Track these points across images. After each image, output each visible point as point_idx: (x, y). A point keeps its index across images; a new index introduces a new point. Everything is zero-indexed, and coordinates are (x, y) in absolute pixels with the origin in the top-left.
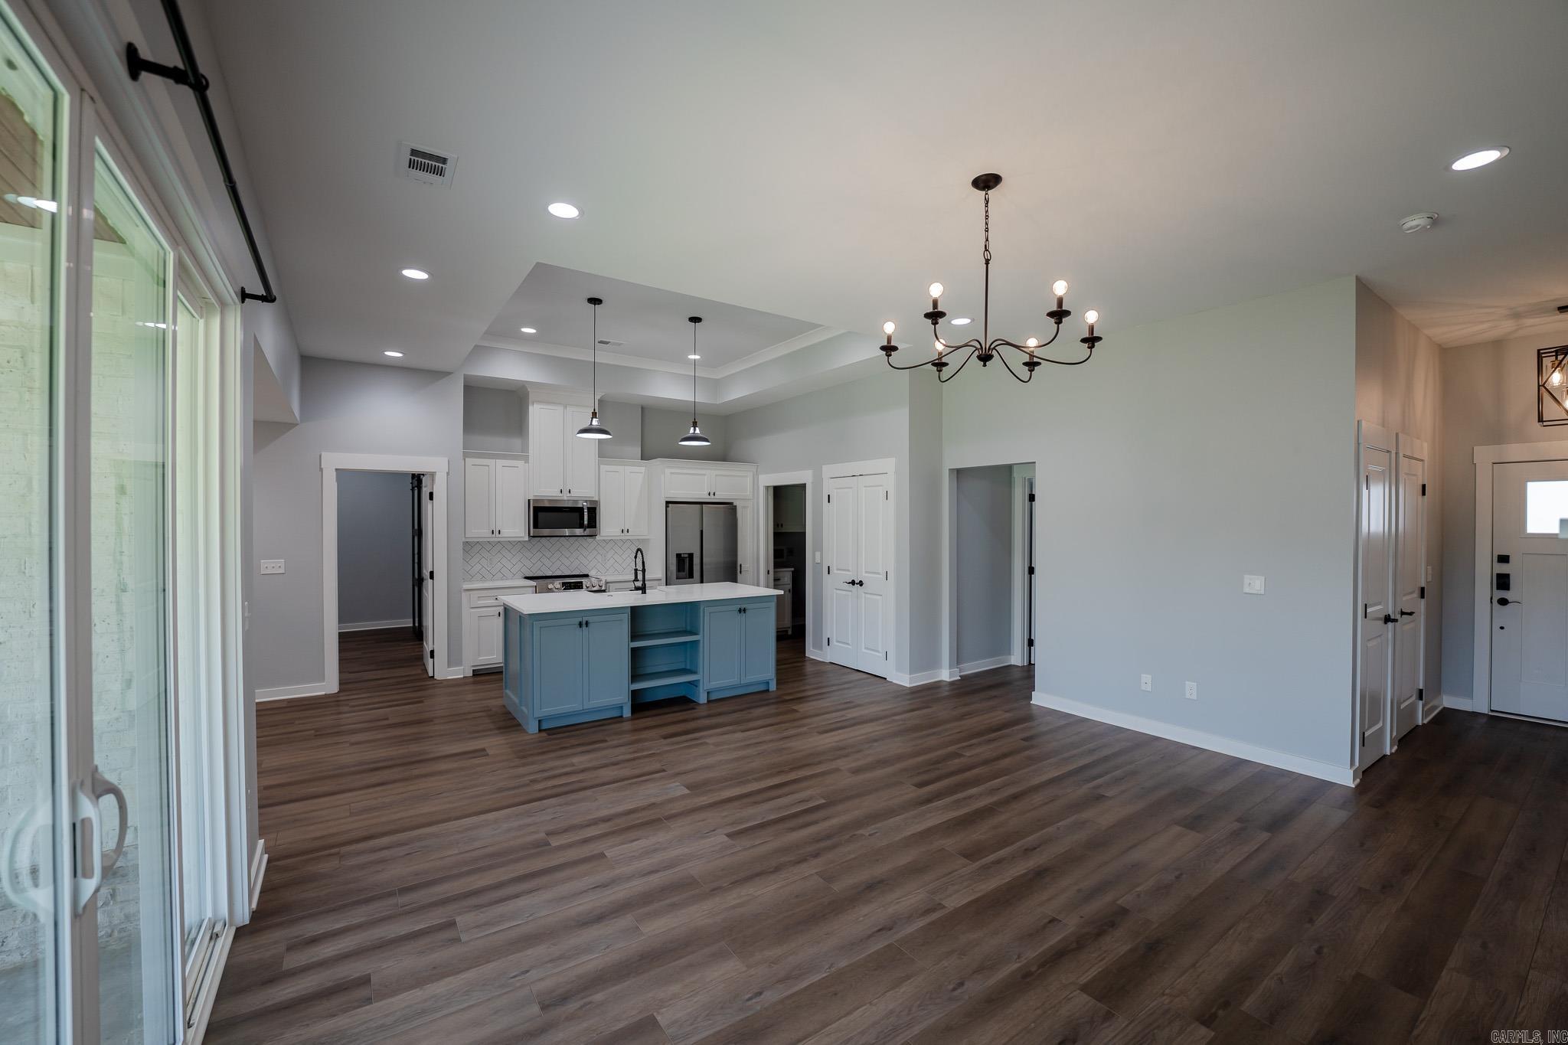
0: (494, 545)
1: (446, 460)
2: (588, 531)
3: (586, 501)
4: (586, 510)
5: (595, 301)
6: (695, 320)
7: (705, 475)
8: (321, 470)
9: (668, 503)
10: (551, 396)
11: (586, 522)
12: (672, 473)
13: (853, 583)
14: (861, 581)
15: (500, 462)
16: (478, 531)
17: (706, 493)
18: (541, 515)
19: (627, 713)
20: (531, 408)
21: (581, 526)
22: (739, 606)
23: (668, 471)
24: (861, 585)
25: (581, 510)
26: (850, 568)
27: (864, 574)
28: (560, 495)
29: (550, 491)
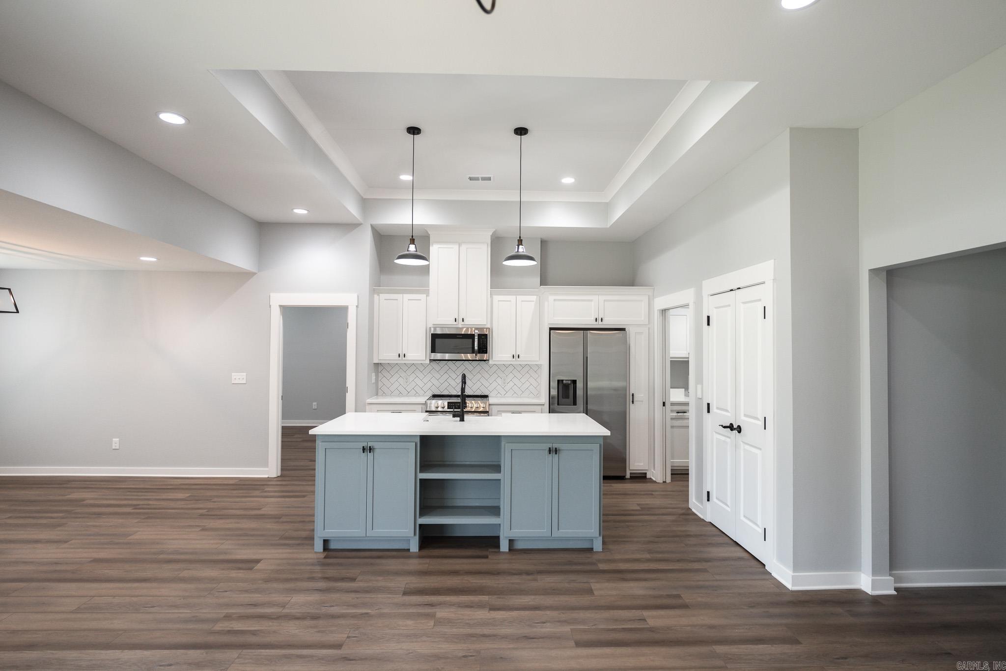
0: (402, 366)
1: (355, 296)
2: (479, 357)
3: (476, 329)
4: (476, 337)
5: (414, 131)
6: (521, 131)
7: (591, 301)
8: (270, 306)
9: (551, 329)
10: (448, 235)
11: (476, 348)
12: (555, 300)
13: (731, 427)
14: (739, 427)
15: (407, 296)
16: (386, 355)
17: (593, 319)
18: (438, 341)
19: (414, 547)
20: (431, 248)
21: (473, 352)
22: (550, 445)
23: (551, 298)
24: (739, 432)
25: (472, 336)
26: (729, 409)
27: (743, 418)
28: (455, 323)
29: (446, 321)
